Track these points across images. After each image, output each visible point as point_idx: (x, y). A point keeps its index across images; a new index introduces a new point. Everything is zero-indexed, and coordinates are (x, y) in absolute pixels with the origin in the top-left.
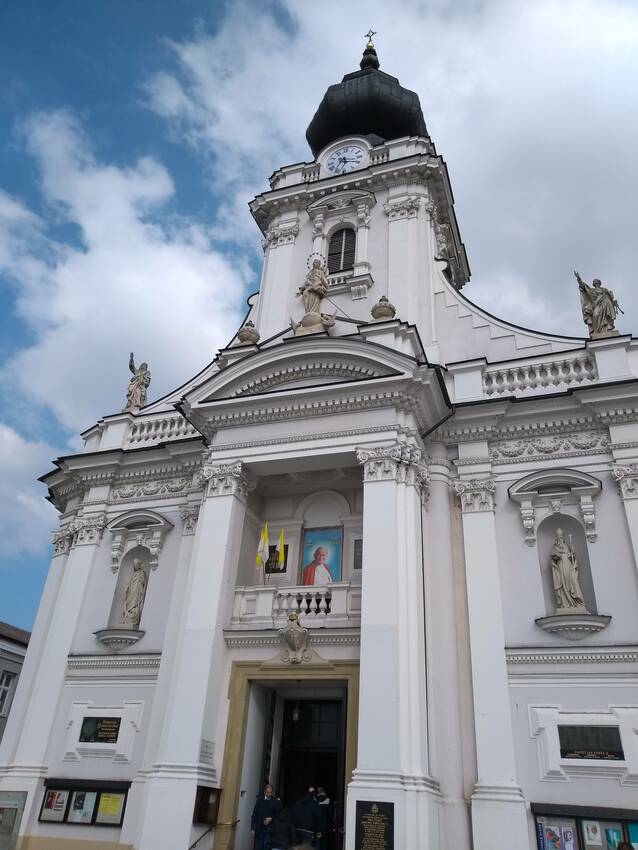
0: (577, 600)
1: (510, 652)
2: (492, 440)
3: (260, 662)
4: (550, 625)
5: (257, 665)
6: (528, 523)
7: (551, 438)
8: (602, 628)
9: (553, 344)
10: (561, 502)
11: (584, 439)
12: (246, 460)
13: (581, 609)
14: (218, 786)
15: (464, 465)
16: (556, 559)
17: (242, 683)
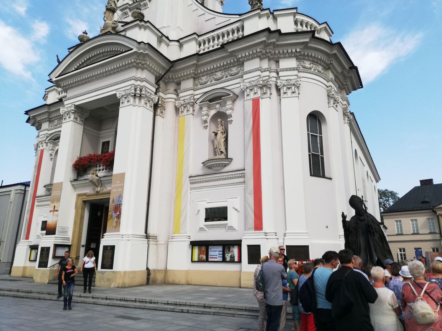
0: (222, 152)
1: (191, 179)
2: (196, 77)
3: (86, 193)
4: (209, 164)
5: (85, 195)
6: (205, 118)
7: (220, 73)
8: (229, 164)
9: (231, 19)
10: (220, 105)
11: (234, 70)
12: (76, 104)
13: (223, 156)
14: (70, 244)
15: (182, 92)
16: (216, 134)
17: (80, 202)
